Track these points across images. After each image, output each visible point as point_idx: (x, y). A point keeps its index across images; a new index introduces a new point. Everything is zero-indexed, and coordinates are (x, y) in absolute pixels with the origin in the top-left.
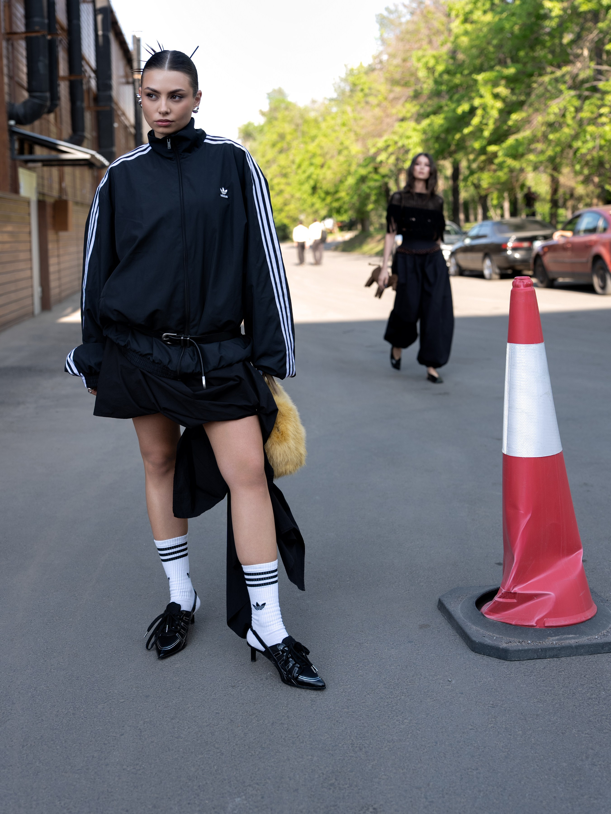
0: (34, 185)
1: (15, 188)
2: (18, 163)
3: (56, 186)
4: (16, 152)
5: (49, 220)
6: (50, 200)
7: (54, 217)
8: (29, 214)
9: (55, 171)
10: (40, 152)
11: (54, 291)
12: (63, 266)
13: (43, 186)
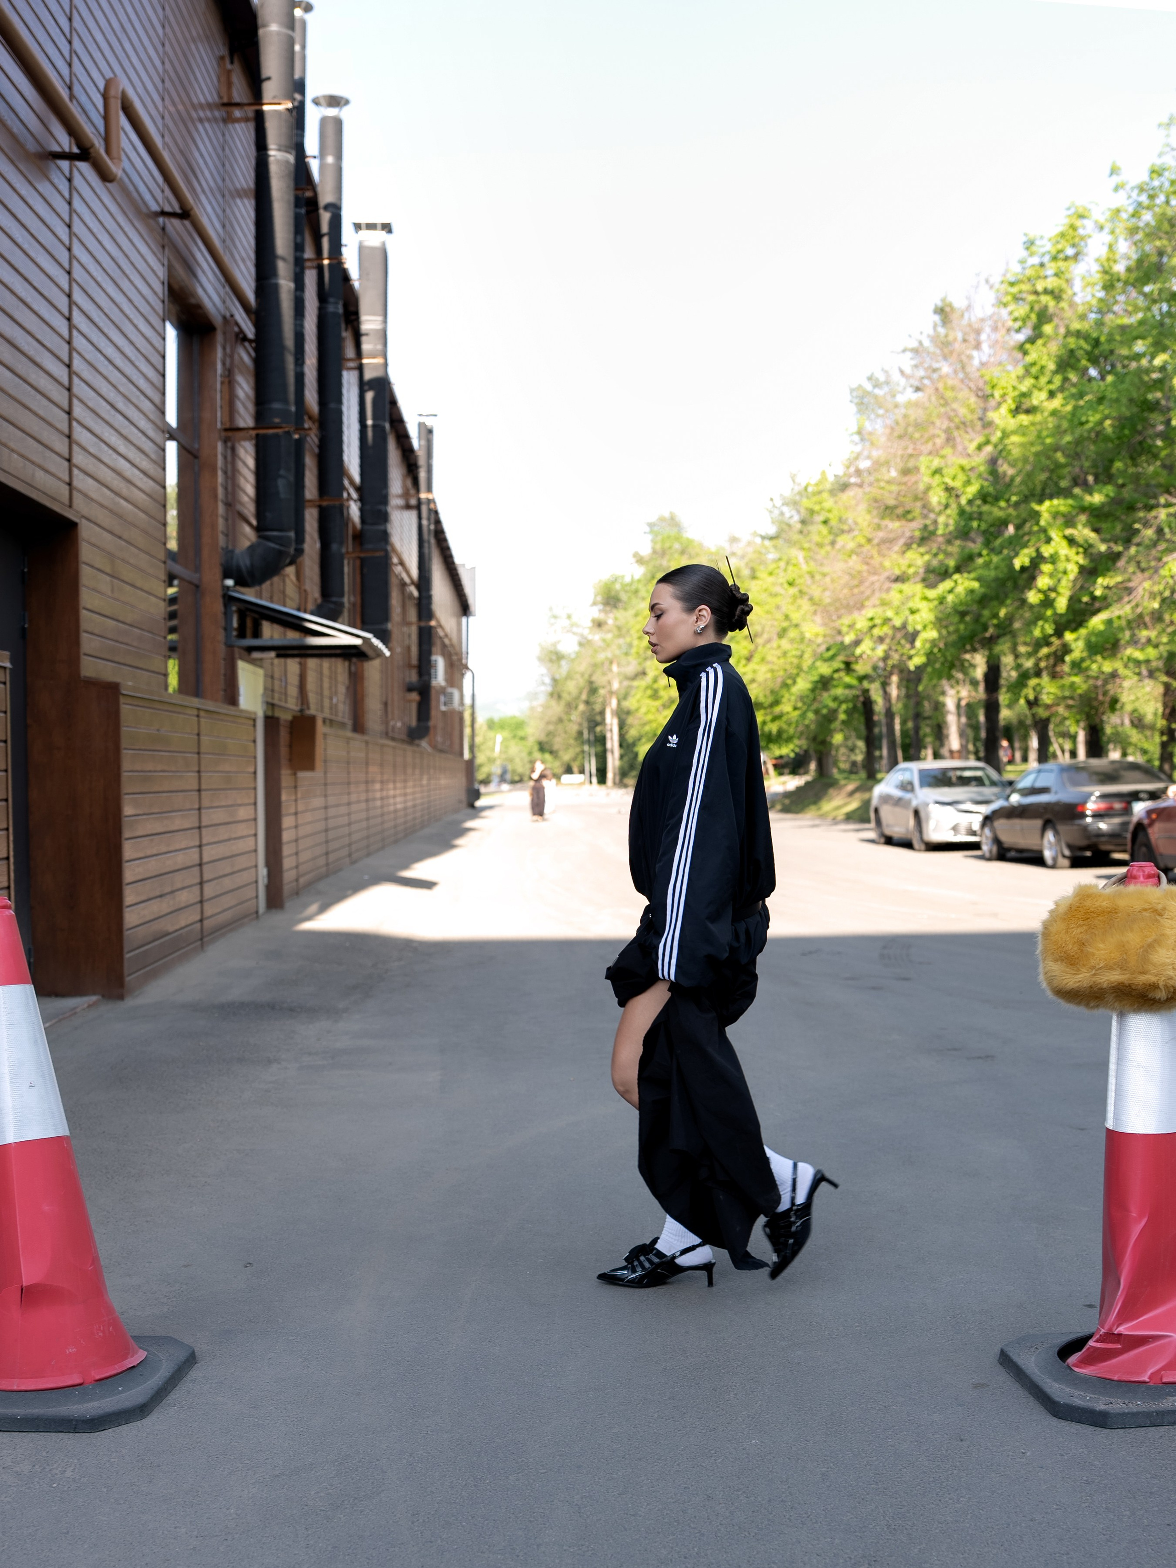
0: (261, 690)
1: (231, 697)
2: (236, 650)
3: (293, 691)
4: (235, 633)
5: (284, 751)
6: (285, 717)
7: (290, 746)
8: (254, 741)
9: (293, 665)
10: (270, 633)
11: (288, 876)
12: (302, 831)
13: (273, 691)
